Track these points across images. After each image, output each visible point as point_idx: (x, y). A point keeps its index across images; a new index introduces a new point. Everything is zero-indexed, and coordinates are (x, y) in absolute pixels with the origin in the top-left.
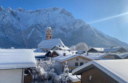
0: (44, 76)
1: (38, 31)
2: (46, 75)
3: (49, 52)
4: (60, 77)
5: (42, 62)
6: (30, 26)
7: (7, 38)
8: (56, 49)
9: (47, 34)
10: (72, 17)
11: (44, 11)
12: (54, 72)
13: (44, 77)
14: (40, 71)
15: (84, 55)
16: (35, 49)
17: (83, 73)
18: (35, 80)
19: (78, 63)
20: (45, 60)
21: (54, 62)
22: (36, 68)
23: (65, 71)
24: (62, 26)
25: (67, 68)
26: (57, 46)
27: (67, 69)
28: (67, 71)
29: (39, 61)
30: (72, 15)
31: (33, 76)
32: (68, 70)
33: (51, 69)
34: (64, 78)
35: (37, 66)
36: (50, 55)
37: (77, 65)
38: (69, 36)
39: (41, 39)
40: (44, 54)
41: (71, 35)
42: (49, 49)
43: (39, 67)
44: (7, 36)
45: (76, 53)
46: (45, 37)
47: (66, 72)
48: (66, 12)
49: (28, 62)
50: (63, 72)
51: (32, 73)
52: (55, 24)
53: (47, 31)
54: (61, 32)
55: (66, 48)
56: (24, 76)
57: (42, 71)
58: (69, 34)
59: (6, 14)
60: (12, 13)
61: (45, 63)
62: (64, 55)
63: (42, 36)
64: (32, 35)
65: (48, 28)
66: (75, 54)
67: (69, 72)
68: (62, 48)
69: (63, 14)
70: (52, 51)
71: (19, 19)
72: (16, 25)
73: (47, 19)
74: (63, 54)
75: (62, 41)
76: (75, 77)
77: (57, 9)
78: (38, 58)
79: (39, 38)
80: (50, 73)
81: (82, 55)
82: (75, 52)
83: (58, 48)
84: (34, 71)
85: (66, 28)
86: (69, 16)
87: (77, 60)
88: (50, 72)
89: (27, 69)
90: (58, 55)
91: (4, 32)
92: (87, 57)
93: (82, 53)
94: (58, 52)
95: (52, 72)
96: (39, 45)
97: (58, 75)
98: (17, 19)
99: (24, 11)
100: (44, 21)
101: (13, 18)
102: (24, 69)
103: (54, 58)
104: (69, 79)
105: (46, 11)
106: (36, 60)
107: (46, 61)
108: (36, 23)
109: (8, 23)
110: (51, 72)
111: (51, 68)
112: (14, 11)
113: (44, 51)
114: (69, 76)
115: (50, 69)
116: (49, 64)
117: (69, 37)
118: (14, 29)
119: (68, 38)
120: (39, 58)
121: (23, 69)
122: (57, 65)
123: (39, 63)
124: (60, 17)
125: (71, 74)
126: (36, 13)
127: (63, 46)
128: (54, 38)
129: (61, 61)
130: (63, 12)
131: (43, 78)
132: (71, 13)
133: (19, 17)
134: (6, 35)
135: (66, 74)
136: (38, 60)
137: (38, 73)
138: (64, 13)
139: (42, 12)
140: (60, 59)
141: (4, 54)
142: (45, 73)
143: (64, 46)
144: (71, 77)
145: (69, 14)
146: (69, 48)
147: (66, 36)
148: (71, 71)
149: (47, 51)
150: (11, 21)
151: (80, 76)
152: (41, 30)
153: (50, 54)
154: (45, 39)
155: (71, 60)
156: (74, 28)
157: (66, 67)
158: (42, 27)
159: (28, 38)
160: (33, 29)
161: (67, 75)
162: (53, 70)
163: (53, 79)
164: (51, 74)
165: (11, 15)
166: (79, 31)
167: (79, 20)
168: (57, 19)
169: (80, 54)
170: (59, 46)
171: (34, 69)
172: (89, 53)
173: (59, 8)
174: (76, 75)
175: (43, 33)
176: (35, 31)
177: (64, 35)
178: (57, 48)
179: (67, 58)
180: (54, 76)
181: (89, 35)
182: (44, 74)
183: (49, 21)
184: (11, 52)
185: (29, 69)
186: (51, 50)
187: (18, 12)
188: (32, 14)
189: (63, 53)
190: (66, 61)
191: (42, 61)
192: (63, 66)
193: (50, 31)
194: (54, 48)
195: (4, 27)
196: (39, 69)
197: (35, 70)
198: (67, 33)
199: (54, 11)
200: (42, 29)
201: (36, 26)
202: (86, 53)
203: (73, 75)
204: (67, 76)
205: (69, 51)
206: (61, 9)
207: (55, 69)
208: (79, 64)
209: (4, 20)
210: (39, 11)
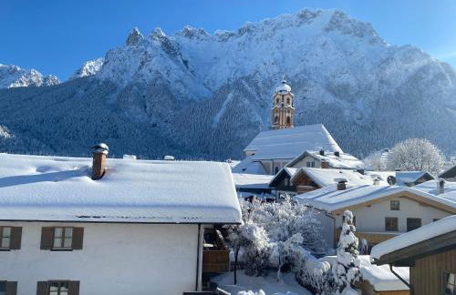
0: (265, 255)
1: (246, 102)
2: (275, 253)
3: (285, 175)
4: (326, 266)
5: (262, 208)
6: (219, 85)
7: (154, 125)
8: (308, 165)
9: (276, 110)
10: (373, 41)
11: (268, 29)
12: (304, 245)
13: (266, 258)
14: (255, 239)
15: (424, 190)
16: (235, 163)
17: (418, 262)
18: (237, 266)
19: (396, 220)
20: (269, 200)
21: (303, 209)
22: (240, 227)
23: (345, 245)
24: (334, 77)
25: (352, 234)
26: (311, 152)
27: (353, 238)
28: (351, 246)
29: (251, 201)
30: (372, 31)
31: (232, 252)
32: (357, 243)
33: (291, 234)
34: (341, 270)
35: (244, 220)
36: (286, 183)
37: (391, 225)
38: (361, 113)
39: (254, 128)
40: (266, 179)
41: (370, 111)
42: (284, 164)
43: (250, 223)
44: (154, 120)
45: (391, 180)
46: (269, 119)
47: (347, 250)
48: (349, 25)
49: (215, 203)
50: (335, 247)
51: (227, 241)
52: (305, 71)
53: (278, 100)
54: (329, 99)
55: (350, 161)
56: (204, 248)
57: (262, 240)
58: (360, 104)
59: (149, 50)
60: (168, 48)
61: (271, 211)
62: (342, 185)
63: (259, 118)
64: (225, 117)
65: (280, 88)
66: (384, 183)
67: (360, 249)
68: (331, 159)
69: (337, 32)
70: (293, 172)
71: (185, 62)
72: (178, 86)
73: (278, 55)
74: (335, 183)
75: (332, 132)
76: (383, 272)
77: (314, 15)
78: (247, 192)
79: (250, 125)
80: (286, 248)
81: (414, 189)
82: (385, 175)
83: (316, 159)
84: (233, 236)
85: (348, 85)
86: (362, 36)
87: (395, 207)
88: (287, 245)
89: (210, 226)
90: (315, 186)
91: (146, 107)
92: (440, 196)
93: (416, 183)
94: (317, 173)
95: (295, 244)
96: (248, 150)
97: (318, 256)
98: (182, 63)
99: (203, 36)
100: (265, 64)
101: (170, 62)
102: (202, 226)
103: (301, 197)
104: (361, 278)
105: (274, 30)
106: (239, 197)
107: (274, 205)
108: (239, 75)
109: (156, 80)
110: (292, 245)
111: (291, 231)
112: (172, 38)
113: (264, 170)
114: (361, 266)
115: (287, 233)
116: (283, 217)
117: (360, 119)
118: (172, 97)
119: (358, 122)
120: (250, 194)
121: (199, 224)
122: (314, 220)
123: (249, 211)
124: (324, 44)
125: (367, 257)
126: (238, 40)
127: (337, 154)
128: (300, 123)
129: (330, 209)
130: (335, 23)
131: (262, 261)
132: (369, 24)
133: (186, 56)
134: (150, 116)
135: (348, 258)
136: (246, 199)
137: (247, 242)
138: (339, 27)
139: (259, 35)
140: (323, 199)
141: (147, 176)
142: (272, 244)
143: (341, 152)
144: (367, 272)
145: (362, 31)
146: (360, 159)
147: (347, 113)
148: (370, 248)
149: (277, 172)
150: (164, 74)
151: (404, 272)
152: (257, 98)
153: (286, 180)
154: (270, 128)
155: (369, 205)
156: (382, 82)
157: (348, 233)
158: (260, 84)
159: (214, 126)
160: (230, 96)
161: (352, 260)
162: (298, 237)
163: (297, 269)
164: (291, 251)
165: (163, 53)
166: (403, 92)
167: (401, 48)
168: (312, 55)
169: (408, 184)
170: (322, 153)
171: (235, 230)
172: (448, 184)
173: (319, 12)
174: (388, 266)
175: (262, 106)
176: (236, 99)
177: (340, 111)
178: (311, 160)
179: (357, 198)
180: (303, 261)
181: (448, 109)
182: (269, 249)
183: (283, 62)
184: (164, 171)
185: (218, 226)
186: (291, 166)
187: (185, 41)
188: (225, 44)
189: (336, 180)
190: (349, 208)
191: (259, 205)
192: (338, 226)
193: (288, 99)
194: (300, 159)
195: (145, 93)
196: (251, 230)
197: (238, 233)
198: (351, 101)
199: (301, 23)
200: (258, 94)
201: (238, 85)
202: (434, 183)
203: (378, 262)
204: (352, 265)
205: (361, 172)
206: (328, 13)
207: (306, 234)
208: (402, 224)
209: (145, 71)
210: (249, 30)
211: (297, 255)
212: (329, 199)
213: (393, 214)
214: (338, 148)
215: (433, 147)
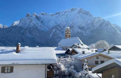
0: (64, 72)
1: (58, 31)
2: (67, 71)
3: (69, 50)
4: (80, 74)
5: (63, 59)
6: (51, 27)
7: (34, 38)
8: (75, 48)
9: (66, 34)
10: (90, 16)
11: (63, 13)
12: (74, 69)
13: (64, 73)
14: (61, 68)
16: (56, 48)
17: (104, 72)
18: (56, 75)
19: (98, 61)
20: (65, 57)
21: (74, 59)
23: (85, 68)
24: (81, 25)
25: (86, 65)
26: (75, 44)
27: (87, 67)
28: (86, 69)
29: (60, 58)
30: (90, 13)
31: (55, 72)
33: (71, 66)
34: (84, 75)
35: (58, 63)
36: (69, 53)
37: (97, 63)
38: (88, 34)
39: (60, 38)
40: (64, 52)
41: (90, 33)
42: (68, 48)
43: (60, 63)
44: (33, 37)
45: (96, 51)
46: (64, 36)
47: (85, 70)
48: (84, 12)
49: (50, 58)
50: (82, 69)
51: (54, 69)
52: (73, 24)
53: (66, 31)
54: (80, 30)
55: (85, 46)
56: (47, 71)
57: (63, 68)
58: (87, 32)
59: (32, 18)
60: (37, 17)
61: (65, 60)
62: (84, 53)
63: (62, 36)
64: (53, 35)
65: (67, 28)
66: (94, 52)
67: (89, 69)
68: (80, 46)
69: (81, 14)
70: (71, 49)
71: (42, 21)
72: (40, 28)
73: (66, 20)
74: (82, 52)
75: (80, 39)
76: (95, 75)
77: (75, 9)
79: (59, 37)
80: (70, 70)
81: (102, 53)
82: (94, 50)
83: (77, 46)
84: (55, 67)
85: (84, 27)
86: (87, 14)
87: (97, 58)
88: (70, 69)
89: (49, 65)
90: (77, 53)
91: (31, 33)
92: (108, 55)
93: (103, 52)
94: (77, 50)
96: (59, 44)
97: (78, 72)
98: (41, 22)
99: (46, 15)
100: (63, 22)
101: (38, 21)
102: (47, 65)
103: (73, 56)
104: (89, 77)
105: (65, 13)
106: (56, 57)
107: (66, 59)
108: (56, 25)
109: (34, 26)
110: (71, 69)
111: (71, 65)
112: (38, 15)
113: (63, 49)
114: (89, 74)
115: (70, 66)
116: (69, 62)
117: (88, 36)
118: (38, 31)
119: (87, 36)
120: (59, 56)
121: (46, 64)
122: (77, 62)
123: (59, 60)
124: (78, 17)
125: (91, 72)
126: (56, 16)
127: (82, 45)
128: (72, 37)
129: (81, 59)
130: (80, 11)
131: (63, 74)
132: (89, 12)
133: (42, 20)
134: (32, 36)
135: (86, 72)
136: (59, 57)
137: (59, 69)
139: (61, 14)
140: (79, 56)
141: (31, 51)
142: (66, 69)
143: (83, 44)
144: (91, 75)
145: (87, 13)
146: (88, 46)
147: (84, 34)
148: (91, 69)
149: (67, 49)
150: (36, 25)
151: (100, 75)
152: (61, 30)
154: (65, 38)
155: (91, 58)
156: (93, 26)
157: (85, 65)
158: (62, 27)
159: (50, 38)
160: (54, 30)
161: (87, 72)
162: (73, 67)
163: (73, 75)
164: (71, 71)
165: (36, 19)
166: (98, 28)
167: (98, 17)
168: (75, 19)
169: (101, 52)
170: (78, 44)
171: (56, 66)
172: (110, 51)
173: (76, 8)
174: (96, 73)
175: (62, 33)
176: (55, 31)
177: (83, 33)
178: (75, 46)
179: (87, 56)
180: (74, 73)
181: (109, 33)
182: (65, 70)
183: (67, 21)
184: (36, 50)
185: (51, 65)
186: (70, 48)
187: (42, 16)
188: (52, 17)
189: (82, 51)
190: (86, 59)
191: (62, 58)
192: (83, 64)
193: (69, 31)
194: (73, 46)
195: (31, 30)
196: (60, 65)
197: (57, 66)
198: (85, 31)
199: (72, 11)
201: (56, 27)
202: (107, 51)
203: (93, 73)
204: (87, 74)
205: (88, 49)
206: (78, 9)
207: (75, 66)
209: (31, 24)
210: (58, 13)
211: (72, 72)
212: (80, 56)
213: (97, 60)
214: (82, 43)
215: (106, 42)
